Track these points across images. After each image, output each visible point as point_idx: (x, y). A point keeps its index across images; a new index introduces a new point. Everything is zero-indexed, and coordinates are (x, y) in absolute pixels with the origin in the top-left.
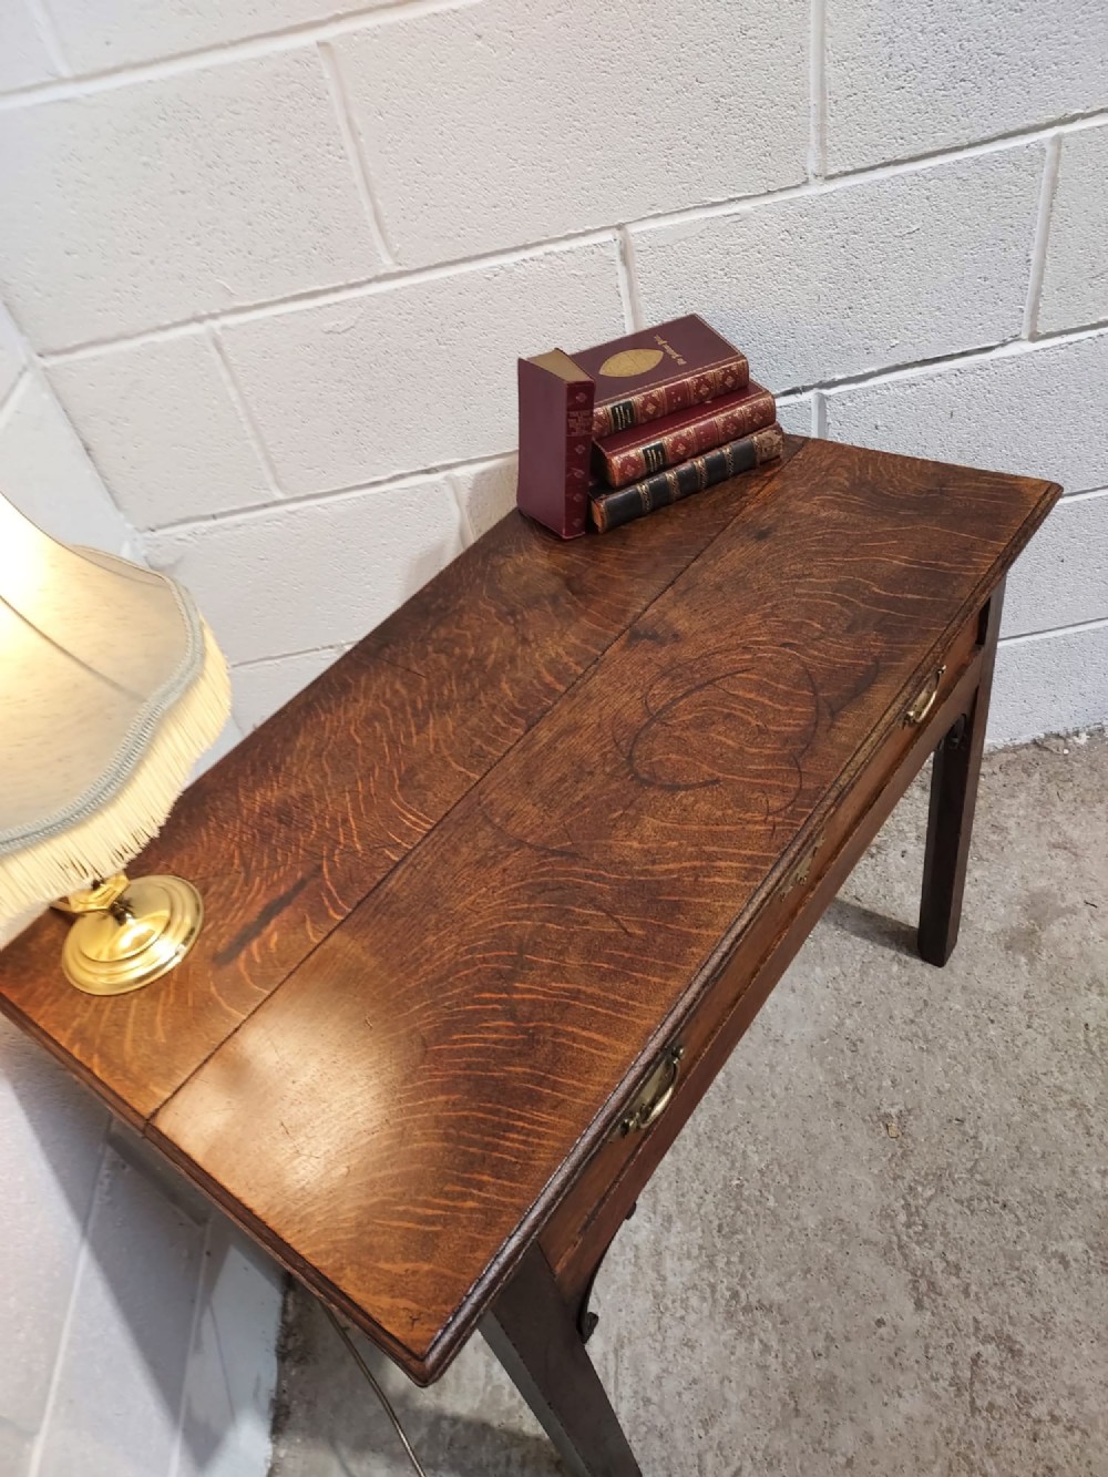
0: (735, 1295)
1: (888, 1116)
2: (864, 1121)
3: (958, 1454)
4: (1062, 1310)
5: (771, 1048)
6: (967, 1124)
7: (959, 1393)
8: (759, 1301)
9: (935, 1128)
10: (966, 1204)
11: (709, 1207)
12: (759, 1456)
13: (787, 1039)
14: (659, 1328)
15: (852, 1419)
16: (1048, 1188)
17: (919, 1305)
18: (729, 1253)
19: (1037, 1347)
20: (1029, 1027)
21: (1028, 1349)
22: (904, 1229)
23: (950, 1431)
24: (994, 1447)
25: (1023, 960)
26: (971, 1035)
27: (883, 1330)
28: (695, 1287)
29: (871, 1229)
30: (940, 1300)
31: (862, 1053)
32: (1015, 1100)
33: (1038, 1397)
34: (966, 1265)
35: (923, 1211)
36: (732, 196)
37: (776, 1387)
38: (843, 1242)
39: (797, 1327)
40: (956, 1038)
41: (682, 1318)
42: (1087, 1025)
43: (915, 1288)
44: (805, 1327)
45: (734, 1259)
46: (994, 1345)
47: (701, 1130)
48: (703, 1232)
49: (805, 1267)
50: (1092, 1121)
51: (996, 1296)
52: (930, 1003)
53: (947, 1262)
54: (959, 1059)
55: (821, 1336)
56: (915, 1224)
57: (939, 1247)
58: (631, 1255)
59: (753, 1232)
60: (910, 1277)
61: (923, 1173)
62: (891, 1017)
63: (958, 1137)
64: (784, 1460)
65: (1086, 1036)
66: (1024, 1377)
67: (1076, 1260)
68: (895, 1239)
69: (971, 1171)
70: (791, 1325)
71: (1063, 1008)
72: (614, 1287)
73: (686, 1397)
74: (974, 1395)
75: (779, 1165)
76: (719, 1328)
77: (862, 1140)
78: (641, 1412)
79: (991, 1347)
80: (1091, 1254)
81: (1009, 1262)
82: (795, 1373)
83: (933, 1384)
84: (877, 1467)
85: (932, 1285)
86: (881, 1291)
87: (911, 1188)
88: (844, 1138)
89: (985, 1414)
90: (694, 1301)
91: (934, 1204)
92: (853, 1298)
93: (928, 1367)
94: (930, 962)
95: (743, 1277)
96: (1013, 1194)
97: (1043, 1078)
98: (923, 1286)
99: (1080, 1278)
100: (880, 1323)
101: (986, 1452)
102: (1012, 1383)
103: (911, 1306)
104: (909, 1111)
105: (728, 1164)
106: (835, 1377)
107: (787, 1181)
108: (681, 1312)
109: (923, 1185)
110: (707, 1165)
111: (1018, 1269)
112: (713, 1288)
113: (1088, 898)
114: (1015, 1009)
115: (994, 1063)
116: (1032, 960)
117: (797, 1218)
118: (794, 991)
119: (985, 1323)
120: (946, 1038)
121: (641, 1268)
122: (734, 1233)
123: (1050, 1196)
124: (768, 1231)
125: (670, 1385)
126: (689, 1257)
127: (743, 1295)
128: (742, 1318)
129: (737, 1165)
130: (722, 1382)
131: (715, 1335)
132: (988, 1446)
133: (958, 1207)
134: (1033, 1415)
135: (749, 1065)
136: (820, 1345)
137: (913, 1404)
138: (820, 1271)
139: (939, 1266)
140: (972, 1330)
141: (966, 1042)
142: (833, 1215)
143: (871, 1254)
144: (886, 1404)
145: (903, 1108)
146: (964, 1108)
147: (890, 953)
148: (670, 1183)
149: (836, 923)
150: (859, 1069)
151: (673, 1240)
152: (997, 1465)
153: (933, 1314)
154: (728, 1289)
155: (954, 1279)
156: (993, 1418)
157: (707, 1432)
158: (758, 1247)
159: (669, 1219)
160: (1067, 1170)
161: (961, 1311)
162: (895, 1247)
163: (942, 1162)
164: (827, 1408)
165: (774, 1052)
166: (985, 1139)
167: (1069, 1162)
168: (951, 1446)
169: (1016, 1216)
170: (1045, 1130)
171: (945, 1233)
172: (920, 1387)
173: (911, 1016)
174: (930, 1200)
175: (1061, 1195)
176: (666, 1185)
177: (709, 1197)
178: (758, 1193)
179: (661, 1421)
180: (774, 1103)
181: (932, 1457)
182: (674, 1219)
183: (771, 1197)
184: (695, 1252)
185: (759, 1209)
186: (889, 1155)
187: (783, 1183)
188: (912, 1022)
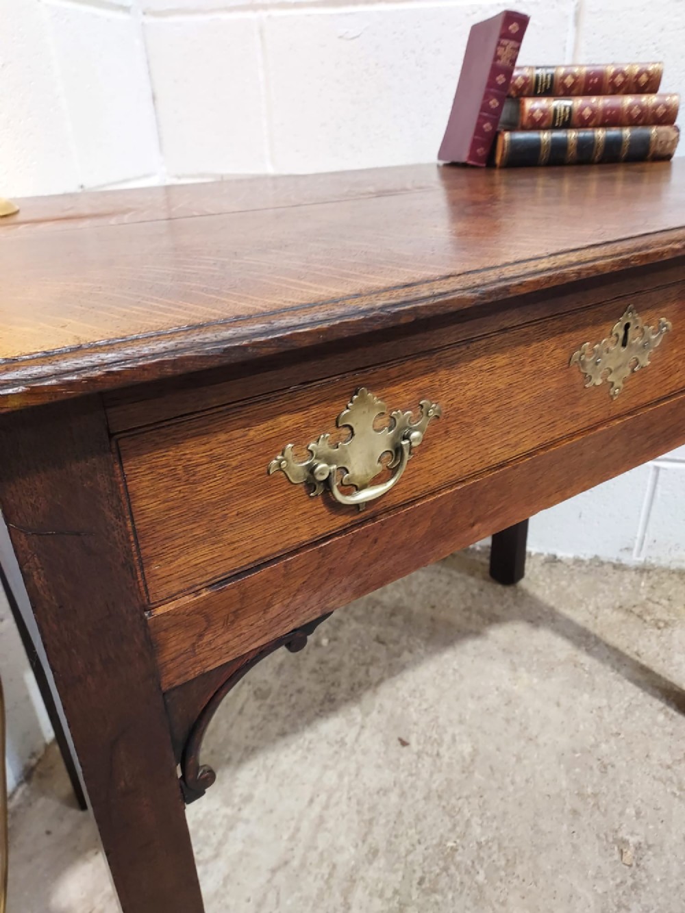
1: (625, 842)
2: (598, 836)
5: (523, 742)
9: (674, 873)
11: (417, 857)
13: (541, 740)
31: (611, 776)
47: (434, 786)
48: (403, 877)
58: (325, 870)
59: (453, 899)
62: (647, 756)
72: (297, 894)
75: (500, 845)
77: (593, 854)
88: (574, 846)
104: (649, 847)
105: (449, 826)
107: (503, 862)
110: (429, 819)
117: (503, 904)
118: (558, 705)
121: (330, 888)
122: (434, 891)
124: (469, 904)
126: (381, 896)
129: (458, 829)
135: (498, 749)
145: (642, 841)
147: (658, 704)
148: (388, 822)
149: (613, 667)
150: (604, 789)
151: (372, 873)
159: (374, 853)
165: (525, 747)
173: (670, 762)
176: (384, 821)
177: (421, 848)
178: (469, 863)
180: (511, 789)
182: (380, 854)
183: (482, 872)
184: (389, 894)
185: (466, 878)
186: (618, 880)
187: (498, 864)
188: (669, 767)
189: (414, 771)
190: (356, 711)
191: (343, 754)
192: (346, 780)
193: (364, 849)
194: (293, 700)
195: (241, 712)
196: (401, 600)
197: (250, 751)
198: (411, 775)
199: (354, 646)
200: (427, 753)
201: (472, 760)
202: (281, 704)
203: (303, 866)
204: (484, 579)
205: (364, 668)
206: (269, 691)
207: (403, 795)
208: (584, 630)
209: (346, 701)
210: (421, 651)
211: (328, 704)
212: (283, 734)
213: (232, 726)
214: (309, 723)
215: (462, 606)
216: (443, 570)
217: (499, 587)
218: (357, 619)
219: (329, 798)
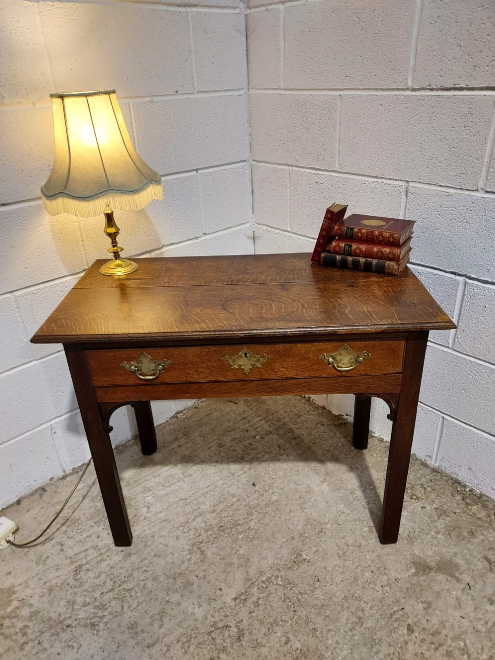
0: (201, 543)
1: (301, 556)
2: (293, 549)
3: (191, 635)
4: (266, 649)
5: (298, 507)
6: (318, 583)
7: (212, 626)
8: (204, 550)
9: (308, 573)
10: (285, 597)
11: (226, 520)
12: (155, 575)
13: (305, 510)
14: (177, 528)
15: (182, 596)
16: (314, 623)
17: (235, 599)
18: (214, 533)
19: (246, 646)
20: (382, 586)
21: (244, 643)
22: (260, 581)
23: (197, 628)
24: (200, 646)
25: (413, 571)
26: (359, 567)
27: (218, 592)
28: (197, 530)
29: (253, 571)
30: (241, 605)
31: (320, 535)
32: (343, 595)
33: (228, 654)
34: (261, 608)
35: (272, 584)
36: (448, 185)
37: (179, 569)
38: (242, 564)
39: (202, 566)
40: (353, 563)
41: (185, 532)
42: (403, 609)
43: (240, 595)
44: (204, 567)
45: (213, 536)
46: (237, 630)
47: (251, 503)
48: (217, 523)
49: (225, 558)
50: (358, 628)
51: (256, 624)
52: (361, 547)
53: (258, 601)
54: (345, 568)
55: (204, 574)
56: (265, 584)
57: (261, 596)
58: (196, 507)
59: (226, 537)
60: (243, 592)
61: (287, 577)
62: (343, 538)
63: (311, 583)
64: (158, 582)
65: (398, 611)
66: (232, 646)
67: (291, 646)
68: (254, 580)
69: (300, 593)
70: (202, 563)
71: (403, 596)
72: (183, 509)
73: (161, 546)
74: (215, 631)
75: (256, 532)
76: (188, 543)
77: (285, 552)
78: (149, 537)
79: (235, 630)
80: (298, 651)
81: (273, 622)
82: (187, 572)
83: (210, 616)
84: (172, 611)
85: (245, 600)
86: (232, 585)
87: (278, 576)
88: (281, 546)
89: (210, 638)
90: (192, 532)
91: (277, 587)
92: (224, 577)
93: (215, 612)
94: (380, 539)
95: (209, 541)
96: (302, 612)
97: (362, 602)
98: (243, 597)
99: (285, 651)
100: (221, 590)
101: (197, 644)
102: (227, 643)
103: (234, 596)
104: (309, 562)
105: (245, 517)
106: (193, 584)
107: (252, 537)
108: (186, 531)
109: (282, 579)
110: (240, 512)
111: (272, 626)
112: (200, 535)
113: (472, 583)
114: (386, 578)
115: (353, 581)
116: (416, 574)
117: (240, 547)
118: (327, 503)
119: (243, 624)
120: (351, 560)
121: (193, 513)
122: (222, 531)
123: (311, 626)
124: (230, 541)
125: (162, 540)
126: (205, 523)
127: (203, 545)
128: (195, 548)
129: (247, 520)
130: (171, 553)
131: (185, 544)
132: (199, 644)
133: (282, 595)
134: (220, 655)
135: (286, 505)
136: (201, 575)
137: (199, 612)
138: (227, 562)
139: (255, 599)
140: (238, 620)
141: (355, 567)
142: (249, 557)
143: (244, 575)
144: (194, 604)
145: (308, 559)
146: (325, 579)
147: (371, 524)
148: (226, 505)
149: (368, 502)
150: (313, 538)
151: (208, 516)
152: (195, 649)
153: (235, 605)
154: (202, 540)
155: (253, 606)
156: (210, 641)
157: (154, 557)
158: (222, 541)
159: (214, 511)
160: (328, 628)
161: (242, 614)
162: (252, 581)
163: (296, 581)
164: (182, 587)
165: (297, 509)
166: (317, 592)
167: (332, 627)
168: (192, 631)
169: (294, 617)
170: (339, 612)
171: (268, 595)
172: (206, 612)
173: (350, 544)
174: (278, 584)
175: (315, 630)
176: (225, 504)
177: (229, 518)
178: (241, 531)
179: (149, 543)
180: (277, 519)
181: (185, 627)
182: (215, 513)
183: (242, 535)
184: (208, 524)
185: (235, 534)
186: (286, 563)
187: (250, 536)
188: (348, 545)
189: (249, 496)
190: (247, 467)
191: (230, 478)
192: (225, 486)
193: (212, 508)
194: (230, 452)
195: (209, 448)
196: (303, 435)
197: (202, 462)
198: (247, 496)
199: (268, 444)
200: (259, 492)
201: (273, 503)
202: (224, 452)
203: (190, 503)
204: (349, 442)
205: (264, 453)
206: (224, 446)
207: (239, 500)
208: (373, 482)
209: (247, 461)
210: (291, 457)
211: (240, 460)
212: (217, 462)
213: (203, 451)
214: (228, 462)
215: (327, 448)
216: (334, 430)
217: (353, 448)
218: (278, 434)
219: (214, 488)
